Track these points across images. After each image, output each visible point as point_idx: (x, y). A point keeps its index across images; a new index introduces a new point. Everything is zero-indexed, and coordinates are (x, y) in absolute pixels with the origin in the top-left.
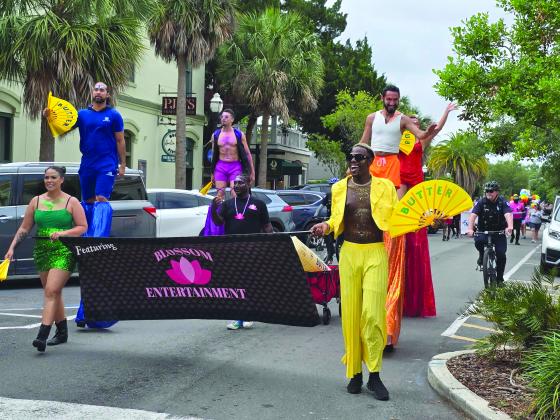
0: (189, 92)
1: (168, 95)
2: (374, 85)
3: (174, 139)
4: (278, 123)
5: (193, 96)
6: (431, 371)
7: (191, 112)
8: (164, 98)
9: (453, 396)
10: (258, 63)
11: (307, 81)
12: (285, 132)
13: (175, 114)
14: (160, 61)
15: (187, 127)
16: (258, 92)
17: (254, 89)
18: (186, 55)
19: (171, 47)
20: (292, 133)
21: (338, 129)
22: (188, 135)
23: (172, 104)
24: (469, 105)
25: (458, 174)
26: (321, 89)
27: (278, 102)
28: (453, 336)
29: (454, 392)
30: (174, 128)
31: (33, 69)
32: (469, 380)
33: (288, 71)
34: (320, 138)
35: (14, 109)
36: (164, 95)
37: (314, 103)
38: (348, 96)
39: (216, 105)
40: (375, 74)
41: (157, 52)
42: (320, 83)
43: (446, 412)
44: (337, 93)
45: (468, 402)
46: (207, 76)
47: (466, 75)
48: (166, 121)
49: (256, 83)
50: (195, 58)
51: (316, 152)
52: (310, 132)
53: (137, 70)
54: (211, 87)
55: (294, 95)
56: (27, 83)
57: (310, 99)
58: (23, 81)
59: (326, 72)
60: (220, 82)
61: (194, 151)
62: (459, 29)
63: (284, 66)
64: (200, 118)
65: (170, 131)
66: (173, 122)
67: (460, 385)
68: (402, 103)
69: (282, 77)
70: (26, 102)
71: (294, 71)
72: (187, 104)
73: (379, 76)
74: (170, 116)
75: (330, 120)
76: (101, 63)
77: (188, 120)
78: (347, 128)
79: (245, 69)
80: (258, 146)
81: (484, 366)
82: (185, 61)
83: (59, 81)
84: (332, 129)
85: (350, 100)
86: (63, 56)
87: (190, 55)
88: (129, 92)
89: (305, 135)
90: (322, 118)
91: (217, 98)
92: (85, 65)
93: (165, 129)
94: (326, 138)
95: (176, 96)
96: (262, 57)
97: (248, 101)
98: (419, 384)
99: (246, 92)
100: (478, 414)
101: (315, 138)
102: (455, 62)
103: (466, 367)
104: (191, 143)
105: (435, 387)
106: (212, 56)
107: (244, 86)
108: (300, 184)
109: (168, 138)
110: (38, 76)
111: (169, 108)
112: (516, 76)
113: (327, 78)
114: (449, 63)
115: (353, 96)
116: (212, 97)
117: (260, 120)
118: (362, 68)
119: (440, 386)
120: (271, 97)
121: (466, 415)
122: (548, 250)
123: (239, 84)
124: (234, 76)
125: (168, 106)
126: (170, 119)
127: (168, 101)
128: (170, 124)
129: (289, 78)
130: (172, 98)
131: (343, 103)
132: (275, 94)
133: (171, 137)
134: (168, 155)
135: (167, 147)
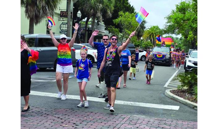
1: (63, 11)
2: (130, 9)
5: (71, 11)
6: (167, 93)
8: (61, 11)
10: (92, 1)
11: (109, 8)
13: (65, 17)
16: (92, 11)
17: (91, 10)
23: (64, 14)
25: (153, 40)
26: (113, 10)
27: (99, 14)
28: (167, 87)
33: (103, 4)
34: (112, 27)
36: (61, 10)
37: (111, 15)
38: (123, 13)
39: (79, 15)
40: (130, 5)
42: (113, 8)
44: (119, 12)
48: (61, 19)
49: (91, 7)
55: (104, 12)
56: (26, 7)
57: (109, 14)
59: (115, 5)
62: (178, 5)
63: (101, 2)
64: (72, 19)
69: (101, 6)
71: (105, 4)
73: (131, 6)
74: (63, 18)
75: (117, 21)
78: (122, 24)
79: (88, 2)
80: (88, 29)
81: (179, 92)
83: (37, 7)
84: (117, 24)
85: (123, 15)
90: (113, 20)
91: (79, 12)
93: (61, 22)
94: (114, 27)
95: (66, 11)
97: (89, 13)
98: (163, 96)
99: (88, 10)
103: (175, 92)
105: (168, 96)
109: (62, 25)
111: (62, 15)
112: (192, 19)
113: (115, 7)
118: (126, 3)
119: (170, 96)
120: (97, 12)
122: (188, 66)
123: (86, 7)
124: (84, 5)
125: (62, 14)
126: (63, 19)
127: (62, 13)
128: (63, 20)
129: (103, 6)
130: (64, 12)
131: (121, 15)
132: (98, 11)
133: (63, 25)
134: (62, 31)
135: (62, 28)
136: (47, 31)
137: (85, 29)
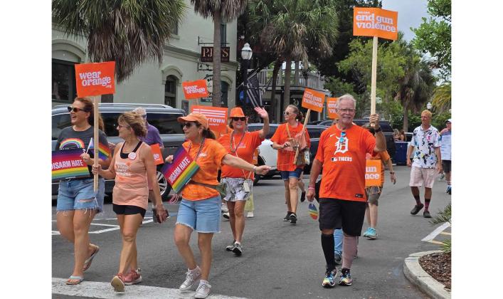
0: (223, 42)
1: (206, 45)
3: (211, 82)
4: (300, 68)
5: (227, 46)
6: (405, 265)
7: (225, 59)
8: (203, 48)
9: (419, 282)
10: (281, 18)
11: (323, 32)
12: (306, 74)
13: (212, 61)
14: (198, 17)
15: (222, 72)
16: (282, 41)
17: (278, 40)
18: (220, 11)
19: (208, 4)
20: (312, 76)
21: (350, 72)
22: (223, 79)
23: (209, 53)
24: (440, 56)
26: (336, 38)
27: (299, 50)
28: (431, 241)
29: (420, 279)
30: (211, 73)
31: (95, 25)
32: (434, 271)
33: (307, 24)
34: (336, 80)
35: (79, 59)
36: (203, 45)
37: (330, 51)
38: (360, 45)
39: (247, 53)
41: (196, 9)
42: (335, 33)
43: (413, 293)
44: (350, 41)
45: (429, 286)
46: (239, 28)
47: (436, 32)
48: (205, 67)
49: (280, 34)
50: (228, 13)
51: (332, 93)
52: (327, 75)
53: (179, 25)
54: (243, 37)
56: (91, 38)
57: (327, 47)
58: (88, 35)
59: (341, 23)
60: (250, 33)
61: (229, 92)
63: (303, 19)
64: (233, 64)
65: (208, 76)
66: (210, 68)
67: (426, 274)
68: (409, 49)
69: (301, 29)
70: (90, 53)
71: (312, 23)
72: (222, 53)
74: (208, 63)
75: (344, 65)
76: (150, 20)
77: (223, 66)
78: (358, 72)
79: (271, 22)
80: (282, 87)
82: (220, 16)
83: (117, 35)
84: (346, 72)
85: (361, 48)
86: (119, 15)
87: (224, 11)
88: (173, 43)
89: (323, 77)
90: (337, 63)
91: (247, 47)
92: (137, 21)
93: (203, 74)
94: (341, 80)
95: (212, 45)
96: (285, 12)
97: (274, 49)
98: (397, 275)
99: (272, 41)
100: (435, 294)
101: (331, 81)
102: (428, 22)
103: (434, 262)
104: (225, 86)
105: (408, 277)
106: (242, 12)
107: (269, 38)
108: (319, 120)
109: (206, 81)
110: (99, 32)
111: (207, 57)
113: (341, 29)
114: (423, 23)
115: (363, 44)
116: (243, 47)
117: (284, 65)
119: (411, 275)
120: (293, 46)
121: (428, 295)
123: (266, 35)
124: (262, 28)
125: (206, 54)
126: (208, 66)
127: (206, 51)
128: (208, 70)
129: (308, 30)
130: (209, 48)
131: (355, 50)
132: (296, 43)
133: (208, 80)
136: (166, 97)
137: (270, 88)
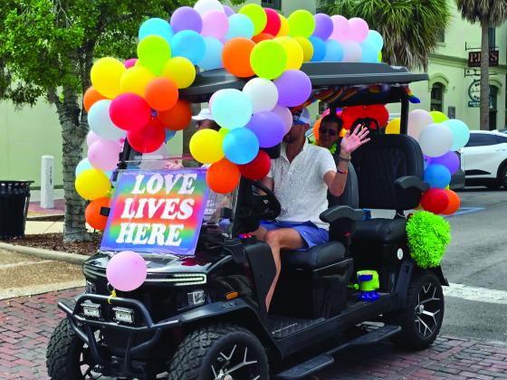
0: (492, 46)
1: (474, 51)
5: (496, 49)
7: (494, 63)
13: (479, 66)
14: (466, 23)
15: (490, 76)
18: (489, 16)
19: (475, 11)
22: (491, 83)
23: (477, 58)
30: (479, 78)
36: (470, 51)
48: (472, 72)
50: (496, 17)
61: (498, 96)
64: (502, 67)
66: (478, 72)
72: (490, 57)
74: (475, 68)
76: (416, 32)
77: (491, 70)
82: (488, 21)
86: (385, 29)
87: (492, 16)
88: (439, 52)
92: (403, 34)
93: (471, 80)
95: (480, 50)
104: (494, 90)
109: (474, 86)
125: (474, 59)
127: (474, 56)
128: (475, 75)
130: (477, 53)
133: (476, 85)
134: (474, 101)
135: (473, 95)
136: (432, 104)
